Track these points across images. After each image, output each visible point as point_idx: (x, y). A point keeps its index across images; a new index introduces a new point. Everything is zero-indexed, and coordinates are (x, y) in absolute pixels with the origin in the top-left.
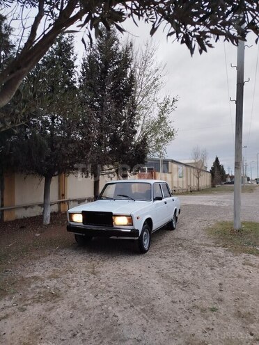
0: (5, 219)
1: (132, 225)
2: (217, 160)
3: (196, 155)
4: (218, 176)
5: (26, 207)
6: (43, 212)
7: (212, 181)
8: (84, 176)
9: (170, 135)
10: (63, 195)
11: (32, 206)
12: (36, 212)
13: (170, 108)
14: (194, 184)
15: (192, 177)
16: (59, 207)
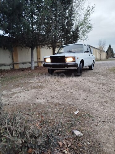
0: (15, 68)
1: (75, 61)
2: (110, 46)
3: (100, 43)
4: (110, 54)
5: (23, 63)
6: (31, 66)
7: (107, 57)
8: (48, 48)
9: (90, 27)
10: (39, 59)
11: (26, 63)
12: (28, 66)
13: (91, 12)
14: (98, 57)
15: (98, 54)
16: (38, 64)
